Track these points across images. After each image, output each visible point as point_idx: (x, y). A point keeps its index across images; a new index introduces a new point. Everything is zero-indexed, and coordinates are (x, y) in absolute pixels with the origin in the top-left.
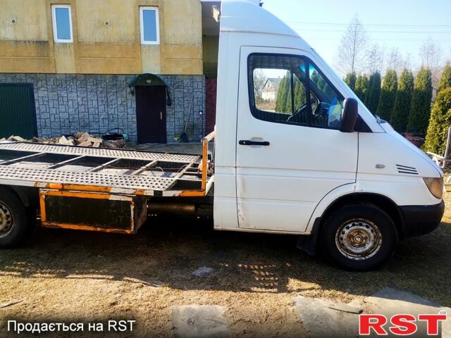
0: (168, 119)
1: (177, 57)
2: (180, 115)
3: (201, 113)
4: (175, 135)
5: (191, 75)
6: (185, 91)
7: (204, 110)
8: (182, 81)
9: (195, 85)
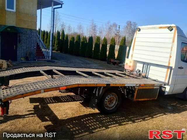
0: (18, 49)
1: (25, 19)
2: (25, 48)
3: (35, 47)
4: (22, 57)
5: (31, 29)
6: (28, 36)
7: (36, 46)
8: (27, 32)
9: (33, 34)
